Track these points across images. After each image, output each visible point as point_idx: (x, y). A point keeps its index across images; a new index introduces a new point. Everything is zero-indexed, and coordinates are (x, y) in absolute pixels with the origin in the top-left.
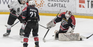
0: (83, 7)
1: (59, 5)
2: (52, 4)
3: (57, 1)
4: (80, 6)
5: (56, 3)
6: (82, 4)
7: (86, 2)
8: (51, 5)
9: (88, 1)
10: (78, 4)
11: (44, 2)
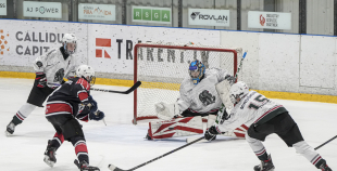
0: (107, 56)
1: (44, 50)
2: (28, 49)
3: (41, 41)
4: (98, 53)
5: (38, 44)
6: (104, 49)
7: (114, 45)
8: (24, 50)
9: (119, 41)
10: (94, 47)
11: (6, 42)
